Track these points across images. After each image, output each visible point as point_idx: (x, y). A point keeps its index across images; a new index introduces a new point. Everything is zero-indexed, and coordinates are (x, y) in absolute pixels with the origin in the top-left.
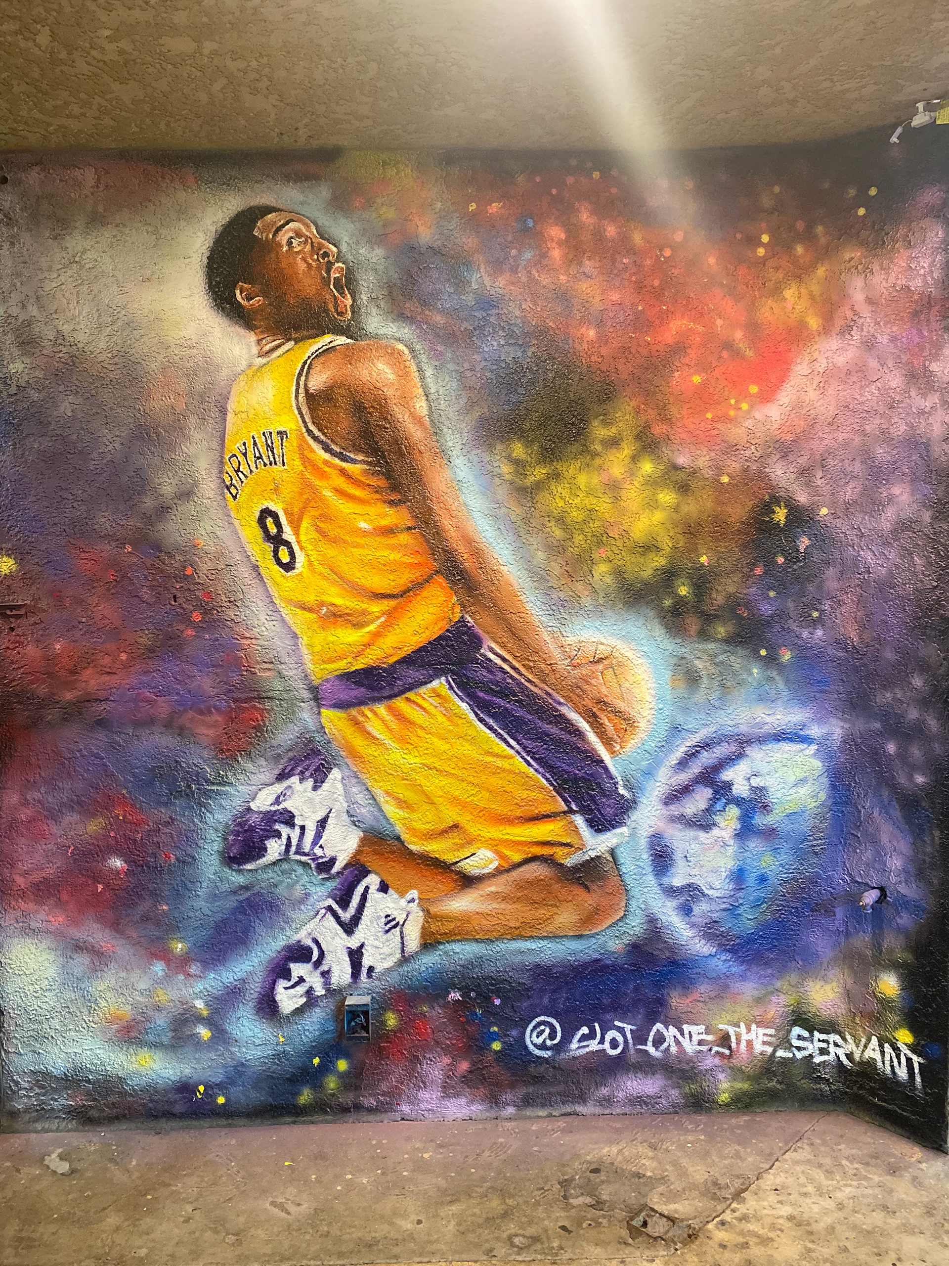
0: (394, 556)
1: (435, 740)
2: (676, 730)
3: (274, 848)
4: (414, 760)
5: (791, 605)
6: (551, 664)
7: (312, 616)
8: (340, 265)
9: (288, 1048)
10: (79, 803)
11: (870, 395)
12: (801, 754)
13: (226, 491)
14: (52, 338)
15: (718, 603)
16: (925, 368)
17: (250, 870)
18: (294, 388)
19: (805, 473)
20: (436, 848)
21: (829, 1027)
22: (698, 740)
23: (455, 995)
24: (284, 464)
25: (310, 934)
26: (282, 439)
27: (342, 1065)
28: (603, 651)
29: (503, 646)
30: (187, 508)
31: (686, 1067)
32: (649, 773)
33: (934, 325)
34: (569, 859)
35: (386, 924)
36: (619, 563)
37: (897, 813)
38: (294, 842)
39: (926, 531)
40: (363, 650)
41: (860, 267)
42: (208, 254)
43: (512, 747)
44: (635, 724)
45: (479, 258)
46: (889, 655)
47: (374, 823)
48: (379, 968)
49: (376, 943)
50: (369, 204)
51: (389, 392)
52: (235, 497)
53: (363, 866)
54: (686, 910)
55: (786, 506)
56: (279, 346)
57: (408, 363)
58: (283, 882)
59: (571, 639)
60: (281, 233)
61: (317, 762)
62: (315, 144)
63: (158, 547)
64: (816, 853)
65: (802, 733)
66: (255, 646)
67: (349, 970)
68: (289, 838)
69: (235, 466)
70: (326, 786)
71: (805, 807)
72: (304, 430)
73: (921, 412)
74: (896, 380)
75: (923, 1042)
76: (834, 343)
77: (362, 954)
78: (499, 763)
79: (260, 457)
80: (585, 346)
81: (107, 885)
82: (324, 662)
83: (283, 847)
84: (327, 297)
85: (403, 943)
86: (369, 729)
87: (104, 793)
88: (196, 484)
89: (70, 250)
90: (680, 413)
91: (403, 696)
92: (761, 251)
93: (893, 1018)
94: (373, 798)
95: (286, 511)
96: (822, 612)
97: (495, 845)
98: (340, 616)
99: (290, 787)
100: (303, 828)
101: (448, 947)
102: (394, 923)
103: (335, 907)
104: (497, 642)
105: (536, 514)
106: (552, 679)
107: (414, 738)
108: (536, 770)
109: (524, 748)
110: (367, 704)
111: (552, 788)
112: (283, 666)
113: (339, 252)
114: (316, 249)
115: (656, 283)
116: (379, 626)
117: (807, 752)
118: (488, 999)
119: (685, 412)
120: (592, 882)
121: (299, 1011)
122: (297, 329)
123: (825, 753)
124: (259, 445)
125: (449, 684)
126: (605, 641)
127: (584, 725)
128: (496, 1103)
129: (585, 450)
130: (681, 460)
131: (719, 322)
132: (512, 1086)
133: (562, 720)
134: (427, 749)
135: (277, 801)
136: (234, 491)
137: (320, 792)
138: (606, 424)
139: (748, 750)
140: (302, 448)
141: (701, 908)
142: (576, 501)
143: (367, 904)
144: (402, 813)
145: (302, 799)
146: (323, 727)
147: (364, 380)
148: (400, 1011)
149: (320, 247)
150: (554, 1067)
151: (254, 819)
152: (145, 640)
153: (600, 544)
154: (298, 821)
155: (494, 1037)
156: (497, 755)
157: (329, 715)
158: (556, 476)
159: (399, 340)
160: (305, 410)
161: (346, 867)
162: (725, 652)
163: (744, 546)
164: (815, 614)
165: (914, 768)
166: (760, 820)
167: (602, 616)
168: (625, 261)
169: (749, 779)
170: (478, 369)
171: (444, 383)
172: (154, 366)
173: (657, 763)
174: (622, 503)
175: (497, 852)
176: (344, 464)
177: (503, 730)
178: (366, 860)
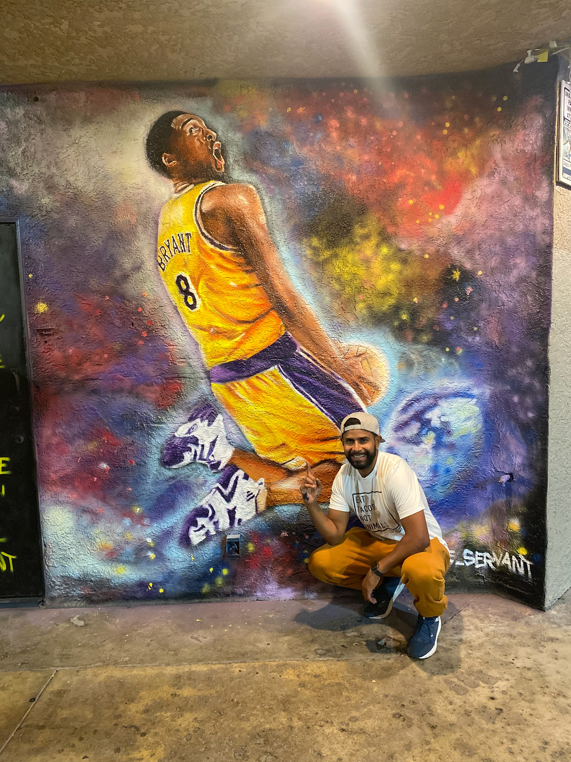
0: (249, 300)
1: (272, 399)
2: (401, 392)
3: (188, 457)
4: (261, 409)
5: (462, 324)
6: (333, 358)
7: (206, 333)
8: (218, 142)
9: (196, 563)
10: (84, 434)
11: (504, 209)
12: (468, 404)
13: (159, 266)
14: (64, 184)
15: (423, 323)
16: (533, 194)
17: (175, 469)
18: (194, 210)
19: (470, 252)
20: (273, 456)
21: (484, 549)
22: (412, 397)
23: (284, 534)
24: (189, 251)
25: (207, 502)
26: (188, 238)
27: (225, 572)
28: (361, 350)
29: (308, 348)
30: (139, 276)
32: (387, 415)
33: (538, 171)
35: (247, 496)
36: (370, 302)
37: (518, 434)
38: (198, 453)
39: (534, 282)
40: (233, 351)
41: (499, 140)
42: (147, 138)
43: (313, 402)
44: (379, 389)
45: (293, 138)
46: (515, 349)
47: (240, 443)
48: (244, 520)
49: (243, 506)
50: (233, 109)
51: (245, 211)
52: (163, 270)
53: (235, 466)
55: (460, 270)
56: (186, 187)
57: (255, 195)
58: (192, 475)
59: (345, 344)
60: (186, 126)
61: (209, 411)
62: (204, 77)
63: (123, 297)
64: (476, 457)
65: (468, 392)
66: (175, 350)
67: (228, 521)
68: (196, 451)
69: (164, 253)
70: (215, 424)
71: (470, 432)
72: (200, 233)
73: (531, 218)
74: (517, 201)
75: (532, 554)
76: (485, 181)
77: (235, 512)
78: (307, 411)
79: (177, 248)
80: (351, 185)
81: (99, 478)
82: (213, 358)
83: (193, 456)
84: (212, 160)
85: (256, 506)
86: (237, 393)
87: (97, 429)
88: (143, 263)
89: (73, 137)
90: (402, 221)
91: (255, 376)
92: (445, 132)
93: (516, 542)
94: (240, 430)
95: (190, 276)
96: (479, 327)
97: (304, 454)
98: (221, 333)
99: (196, 424)
100: (203, 446)
102: (252, 495)
103: (221, 487)
104: (304, 346)
105: (325, 276)
106: (334, 365)
107: (261, 398)
108: (326, 414)
109: (320, 402)
110: (236, 380)
111: (334, 424)
112: (191, 360)
113: (217, 135)
114: (205, 134)
115: (389, 150)
116: (241, 338)
117: (471, 403)
118: (302, 536)
119: (404, 220)
121: (202, 543)
122: (195, 178)
123: (481, 403)
124: (176, 241)
125: (279, 369)
126: (362, 345)
127: (352, 390)
128: (307, 591)
129: (351, 241)
130: (403, 246)
131: (423, 171)
132: (315, 582)
133: (340, 387)
134: (268, 404)
135: (189, 432)
136: (163, 266)
137: (211, 427)
138: (362, 227)
139: (440, 402)
140: (199, 243)
142: (346, 269)
143: (237, 486)
144: (255, 438)
145: (202, 431)
146: (213, 393)
147: (232, 205)
148: (255, 543)
149: (207, 133)
151: (177, 442)
152: (117, 347)
153: (359, 292)
154: (200, 442)
155: (305, 556)
156: (305, 407)
157: (215, 385)
158: (336, 256)
159: (250, 183)
160: (200, 222)
161: (226, 466)
162: (427, 349)
163: (437, 293)
164: (476, 329)
165: (527, 409)
166: (446, 439)
167: (361, 331)
168: (372, 138)
169: (440, 417)
170: (293, 198)
171: (275, 206)
172: (119, 199)
173: (391, 409)
174: (371, 270)
175: (306, 458)
176: (221, 251)
177: (308, 393)
178: (237, 462)
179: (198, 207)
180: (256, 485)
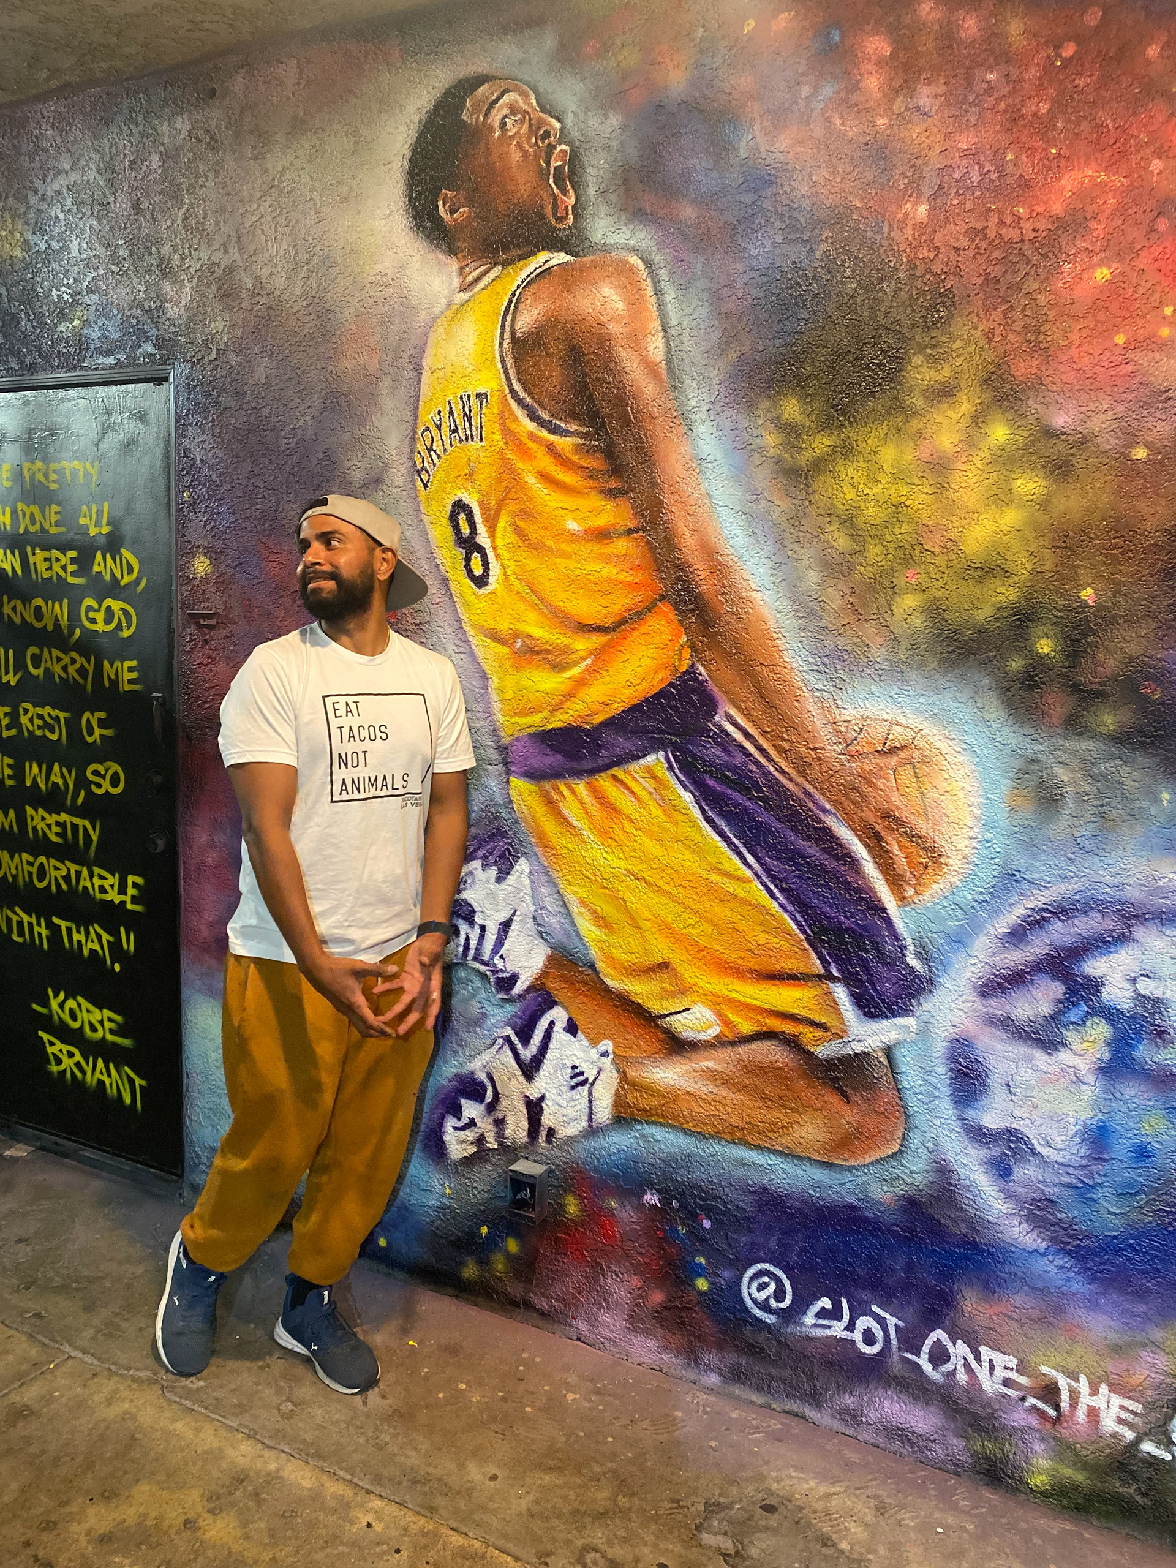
0: (609, 571)
1: (646, 840)
2: (1010, 878)
4: (617, 863)
6: (815, 749)
7: (505, 650)
8: (564, 147)
9: (453, 1204)
13: (417, 477)
14: (250, 286)
15: (1108, 671)
18: (499, 331)
20: (640, 990)
22: (1044, 900)
23: (651, 1198)
24: (481, 440)
25: (485, 1067)
26: (481, 404)
27: (513, 1245)
28: (899, 736)
29: (747, 715)
31: (979, 1410)
32: (959, 941)
34: (820, 1048)
35: (572, 1078)
36: (938, 594)
40: (562, 703)
43: (749, 865)
44: (942, 860)
45: (753, 108)
47: (564, 940)
48: (561, 1133)
49: (559, 1100)
50: (606, 47)
52: (426, 486)
53: (548, 993)
54: (1002, 1170)
56: (483, 275)
57: (642, 284)
58: (457, 993)
59: (850, 713)
60: (494, 112)
67: (526, 1126)
68: (467, 939)
69: (428, 443)
70: (511, 879)
72: (507, 391)
77: (542, 1110)
78: (729, 886)
79: (455, 431)
80: (909, 232)
82: (516, 714)
83: (461, 949)
84: (545, 196)
85: (591, 1109)
86: (565, 811)
88: (386, 467)
90: (1065, 338)
91: (609, 772)
94: (565, 905)
95: (481, 504)
97: (717, 1003)
98: (538, 653)
99: (471, 873)
100: (483, 928)
101: (648, 1129)
102: (581, 1078)
103: (515, 1039)
104: (738, 708)
105: (812, 510)
106: (814, 771)
107: (621, 834)
108: (781, 906)
109: (767, 870)
110: (564, 778)
111: (802, 937)
113: (563, 129)
114: (534, 129)
116: (584, 671)
118: (694, 1216)
119: (1074, 336)
120: (855, 1089)
122: (506, 249)
124: (455, 415)
125: (669, 761)
126: (903, 721)
127: (860, 850)
128: (696, 1362)
129: (899, 408)
130: (1060, 420)
132: (720, 1346)
134: (634, 850)
136: (425, 477)
137: (504, 886)
138: (934, 361)
139: (1138, 932)
140: (505, 415)
141: (1025, 1173)
142: (876, 490)
143: (551, 1046)
144: (598, 933)
145: (484, 892)
146: (511, 802)
147: (585, 314)
148: (583, 1197)
149: (541, 123)
150: (779, 1342)
153: (907, 561)
154: (478, 919)
155: (700, 1272)
156: (728, 875)
157: (518, 784)
158: (846, 451)
159: (634, 250)
160: (510, 362)
161: (529, 989)
162: (1112, 757)
163: (1166, 575)
166: (1147, 1053)
167: (902, 678)
168: (992, 77)
169: (1134, 980)
170: (739, 284)
171: (690, 311)
172: (348, 314)
173: (973, 926)
174: (951, 494)
175: (719, 1014)
176: (552, 438)
177: (739, 839)
178: (554, 986)
179: (508, 324)
180: (594, 1054)
